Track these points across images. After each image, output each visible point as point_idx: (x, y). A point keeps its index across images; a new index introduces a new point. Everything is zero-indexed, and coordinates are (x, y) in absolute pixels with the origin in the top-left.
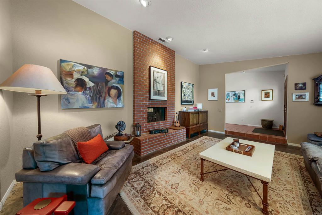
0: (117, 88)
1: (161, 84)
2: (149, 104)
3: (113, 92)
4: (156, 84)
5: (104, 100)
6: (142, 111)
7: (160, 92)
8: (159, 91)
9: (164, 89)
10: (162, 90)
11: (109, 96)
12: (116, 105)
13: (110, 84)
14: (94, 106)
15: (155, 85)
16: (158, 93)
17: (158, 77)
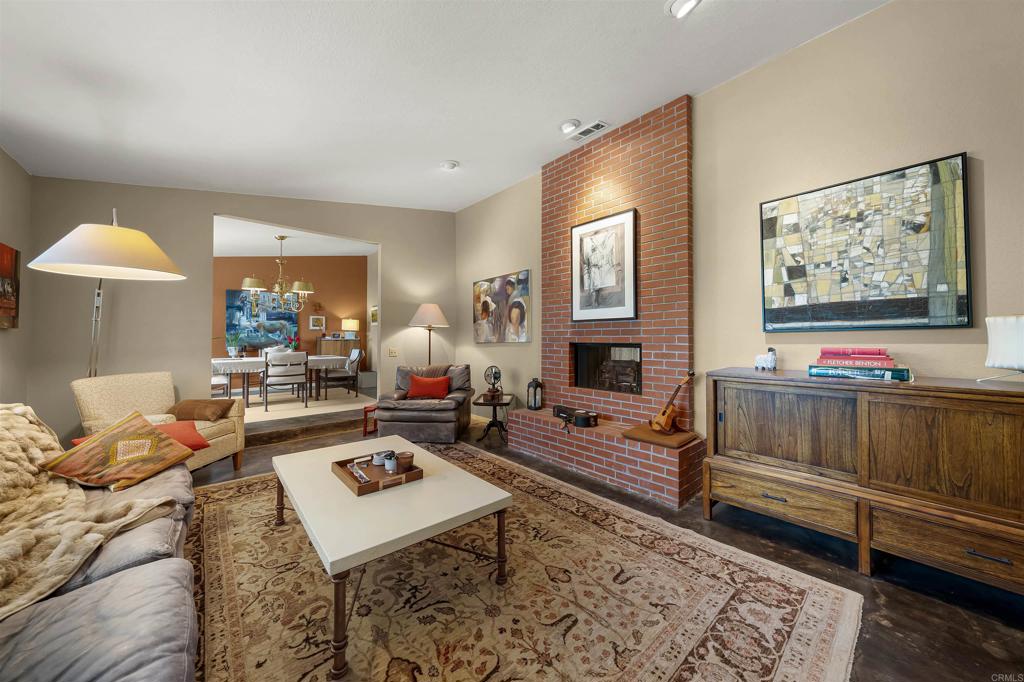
0: (519, 305)
1: (606, 268)
2: (573, 333)
3: (515, 312)
4: (589, 273)
5: (505, 329)
6: (555, 352)
7: (603, 293)
8: (598, 291)
9: (621, 280)
10: (613, 283)
11: (510, 321)
12: (518, 336)
13: (511, 301)
14: (495, 341)
15: (586, 277)
16: (598, 298)
17: (594, 250)
